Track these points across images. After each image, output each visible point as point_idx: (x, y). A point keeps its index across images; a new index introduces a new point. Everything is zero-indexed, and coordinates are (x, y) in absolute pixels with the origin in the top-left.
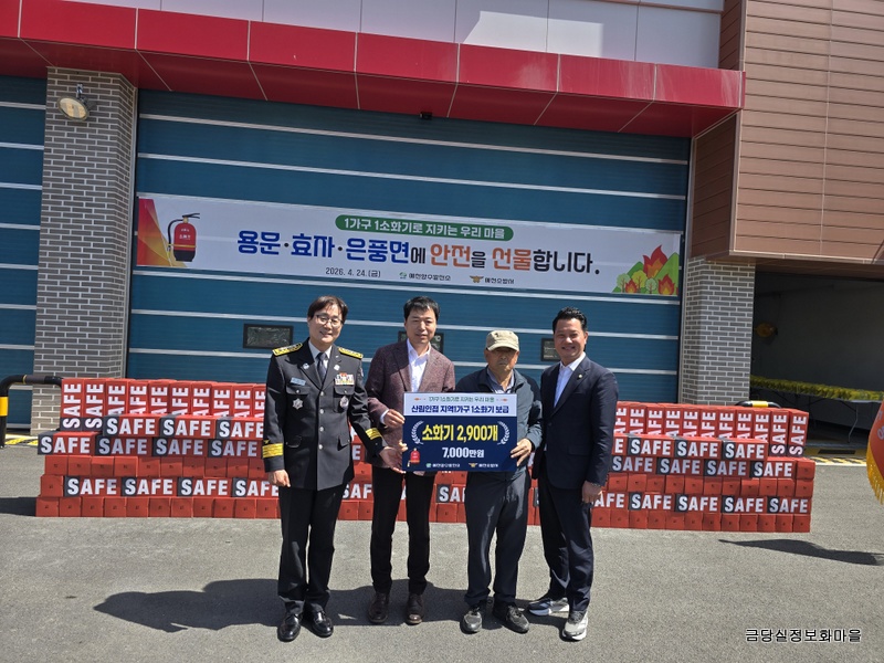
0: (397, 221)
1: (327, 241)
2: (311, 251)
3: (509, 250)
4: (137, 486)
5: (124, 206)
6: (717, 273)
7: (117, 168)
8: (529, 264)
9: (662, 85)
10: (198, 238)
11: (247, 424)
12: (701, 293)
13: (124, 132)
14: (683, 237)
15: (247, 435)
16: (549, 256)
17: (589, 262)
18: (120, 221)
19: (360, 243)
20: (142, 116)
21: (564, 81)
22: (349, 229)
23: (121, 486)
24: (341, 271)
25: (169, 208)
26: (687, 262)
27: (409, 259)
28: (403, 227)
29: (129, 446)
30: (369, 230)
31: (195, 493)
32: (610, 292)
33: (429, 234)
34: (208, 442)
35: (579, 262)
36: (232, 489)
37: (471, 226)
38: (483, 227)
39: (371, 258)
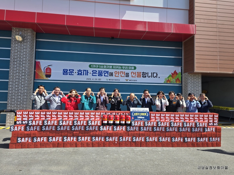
0: (105, 65)
1: (87, 71)
2: (82, 74)
3: (135, 72)
4: (37, 139)
5: (32, 63)
6: (191, 77)
7: (30, 53)
8: (141, 76)
9: (174, 28)
10: (52, 71)
11: (67, 121)
12: (187, 82)
13: (32, 44)
14: (182, 68)
15: (67, 124)
16: (146, 74)
17: (157, 75)
18: (31, 67)
19: (95, 72)
20: (37, 40)
21: (148, 28)
22: (92, 68)
23: (33, 139)
24: (90, 79)
25: (44, 64)
26: (183, 74)
27: (109, 75)
28: (107, 67)
29: (35, 128)
30: (98, 68)
31: (53, 141)
32: (163, 83)
33: (114, 69)
34: (56, 126)
35: (154, 75)
36: (63, 139)
37: (125, 66)
38: (128, 66)
39: (98, 75)
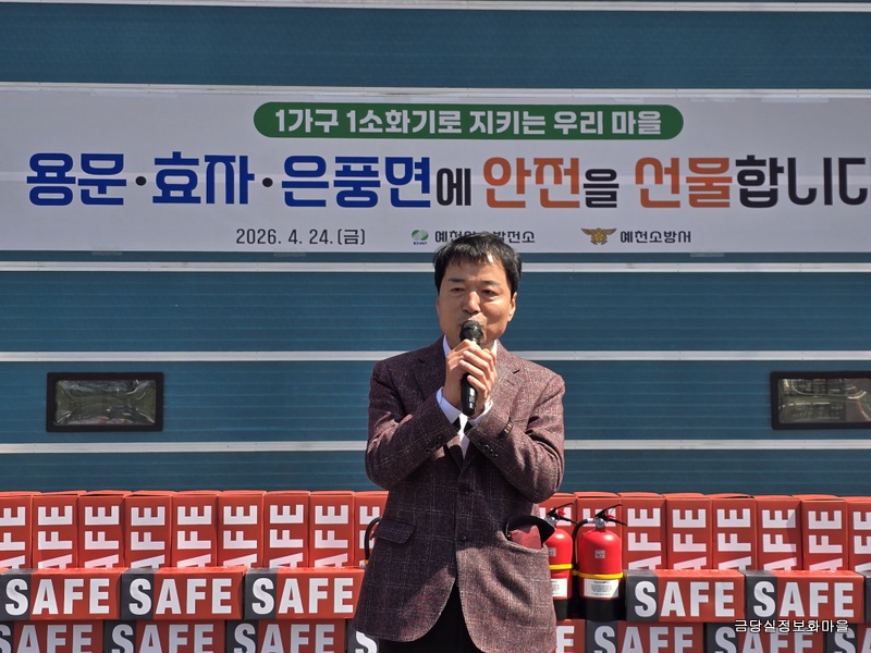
0: (399, 107)
1: (236, 166)
3: (675, 162)
8: (725, 192)
16: (775, 170)
19: (314, 167)
22: (287, 134)
24: (271, 236)
27: (432, 196)
28: (415, 121)
30: (336, 133)
33: (478, 135)
35: (851, 180)
37: (577, 109)
38: (608, 110)
39: (341, 200)
